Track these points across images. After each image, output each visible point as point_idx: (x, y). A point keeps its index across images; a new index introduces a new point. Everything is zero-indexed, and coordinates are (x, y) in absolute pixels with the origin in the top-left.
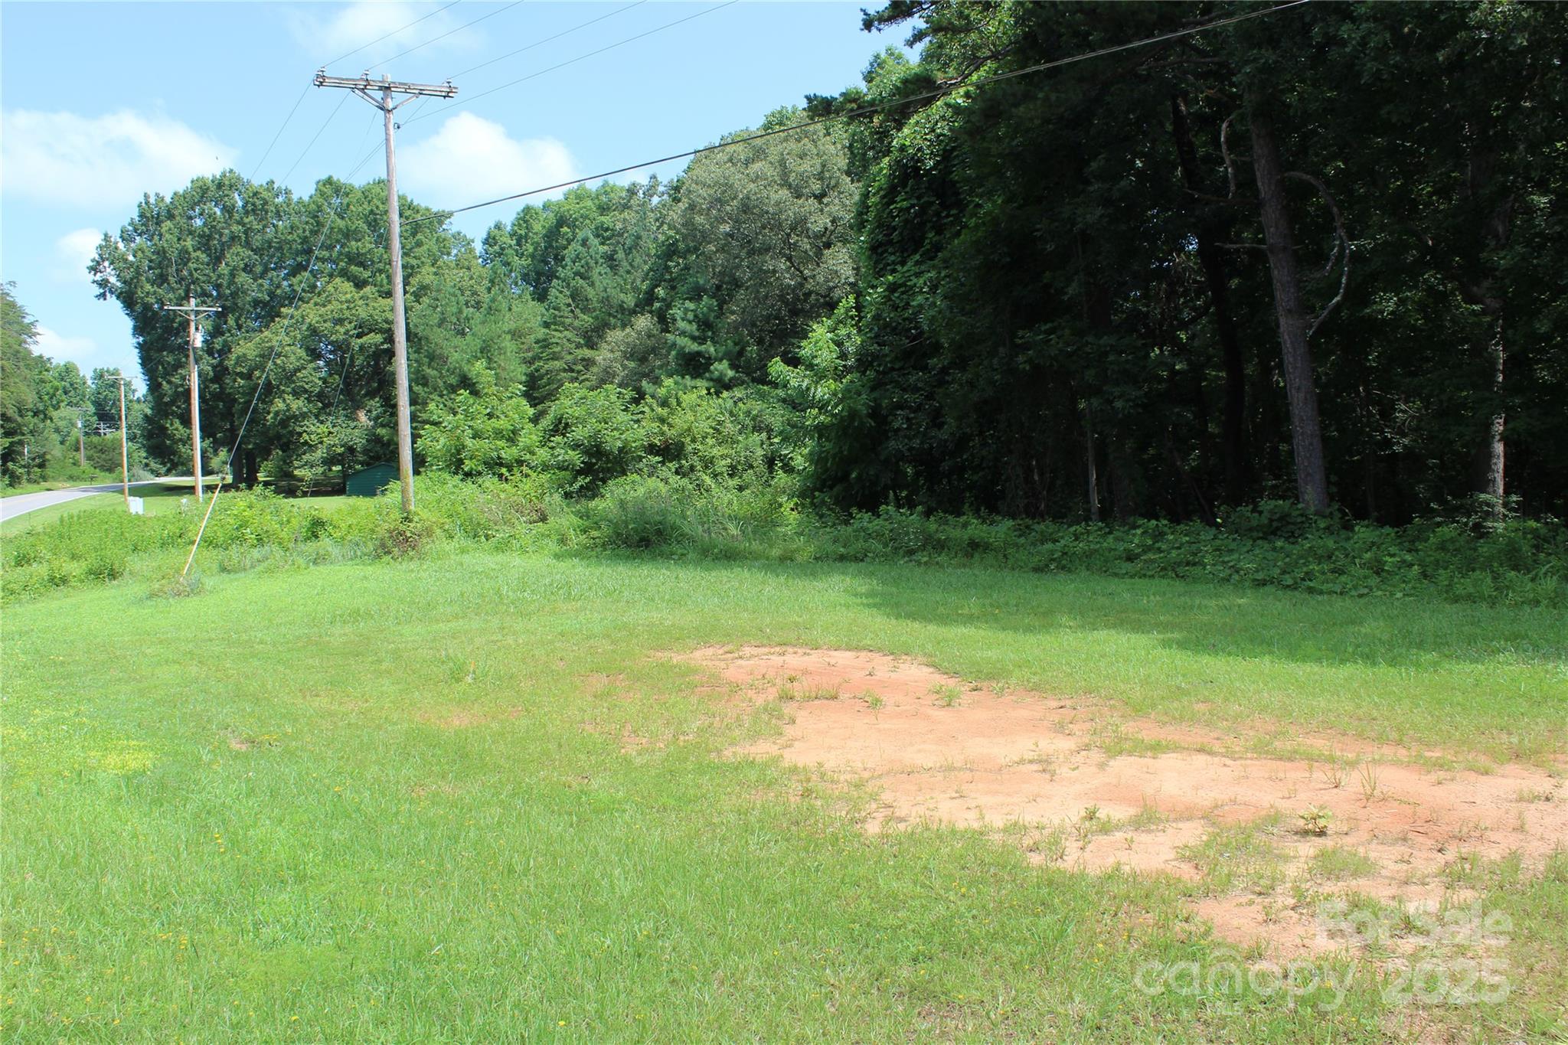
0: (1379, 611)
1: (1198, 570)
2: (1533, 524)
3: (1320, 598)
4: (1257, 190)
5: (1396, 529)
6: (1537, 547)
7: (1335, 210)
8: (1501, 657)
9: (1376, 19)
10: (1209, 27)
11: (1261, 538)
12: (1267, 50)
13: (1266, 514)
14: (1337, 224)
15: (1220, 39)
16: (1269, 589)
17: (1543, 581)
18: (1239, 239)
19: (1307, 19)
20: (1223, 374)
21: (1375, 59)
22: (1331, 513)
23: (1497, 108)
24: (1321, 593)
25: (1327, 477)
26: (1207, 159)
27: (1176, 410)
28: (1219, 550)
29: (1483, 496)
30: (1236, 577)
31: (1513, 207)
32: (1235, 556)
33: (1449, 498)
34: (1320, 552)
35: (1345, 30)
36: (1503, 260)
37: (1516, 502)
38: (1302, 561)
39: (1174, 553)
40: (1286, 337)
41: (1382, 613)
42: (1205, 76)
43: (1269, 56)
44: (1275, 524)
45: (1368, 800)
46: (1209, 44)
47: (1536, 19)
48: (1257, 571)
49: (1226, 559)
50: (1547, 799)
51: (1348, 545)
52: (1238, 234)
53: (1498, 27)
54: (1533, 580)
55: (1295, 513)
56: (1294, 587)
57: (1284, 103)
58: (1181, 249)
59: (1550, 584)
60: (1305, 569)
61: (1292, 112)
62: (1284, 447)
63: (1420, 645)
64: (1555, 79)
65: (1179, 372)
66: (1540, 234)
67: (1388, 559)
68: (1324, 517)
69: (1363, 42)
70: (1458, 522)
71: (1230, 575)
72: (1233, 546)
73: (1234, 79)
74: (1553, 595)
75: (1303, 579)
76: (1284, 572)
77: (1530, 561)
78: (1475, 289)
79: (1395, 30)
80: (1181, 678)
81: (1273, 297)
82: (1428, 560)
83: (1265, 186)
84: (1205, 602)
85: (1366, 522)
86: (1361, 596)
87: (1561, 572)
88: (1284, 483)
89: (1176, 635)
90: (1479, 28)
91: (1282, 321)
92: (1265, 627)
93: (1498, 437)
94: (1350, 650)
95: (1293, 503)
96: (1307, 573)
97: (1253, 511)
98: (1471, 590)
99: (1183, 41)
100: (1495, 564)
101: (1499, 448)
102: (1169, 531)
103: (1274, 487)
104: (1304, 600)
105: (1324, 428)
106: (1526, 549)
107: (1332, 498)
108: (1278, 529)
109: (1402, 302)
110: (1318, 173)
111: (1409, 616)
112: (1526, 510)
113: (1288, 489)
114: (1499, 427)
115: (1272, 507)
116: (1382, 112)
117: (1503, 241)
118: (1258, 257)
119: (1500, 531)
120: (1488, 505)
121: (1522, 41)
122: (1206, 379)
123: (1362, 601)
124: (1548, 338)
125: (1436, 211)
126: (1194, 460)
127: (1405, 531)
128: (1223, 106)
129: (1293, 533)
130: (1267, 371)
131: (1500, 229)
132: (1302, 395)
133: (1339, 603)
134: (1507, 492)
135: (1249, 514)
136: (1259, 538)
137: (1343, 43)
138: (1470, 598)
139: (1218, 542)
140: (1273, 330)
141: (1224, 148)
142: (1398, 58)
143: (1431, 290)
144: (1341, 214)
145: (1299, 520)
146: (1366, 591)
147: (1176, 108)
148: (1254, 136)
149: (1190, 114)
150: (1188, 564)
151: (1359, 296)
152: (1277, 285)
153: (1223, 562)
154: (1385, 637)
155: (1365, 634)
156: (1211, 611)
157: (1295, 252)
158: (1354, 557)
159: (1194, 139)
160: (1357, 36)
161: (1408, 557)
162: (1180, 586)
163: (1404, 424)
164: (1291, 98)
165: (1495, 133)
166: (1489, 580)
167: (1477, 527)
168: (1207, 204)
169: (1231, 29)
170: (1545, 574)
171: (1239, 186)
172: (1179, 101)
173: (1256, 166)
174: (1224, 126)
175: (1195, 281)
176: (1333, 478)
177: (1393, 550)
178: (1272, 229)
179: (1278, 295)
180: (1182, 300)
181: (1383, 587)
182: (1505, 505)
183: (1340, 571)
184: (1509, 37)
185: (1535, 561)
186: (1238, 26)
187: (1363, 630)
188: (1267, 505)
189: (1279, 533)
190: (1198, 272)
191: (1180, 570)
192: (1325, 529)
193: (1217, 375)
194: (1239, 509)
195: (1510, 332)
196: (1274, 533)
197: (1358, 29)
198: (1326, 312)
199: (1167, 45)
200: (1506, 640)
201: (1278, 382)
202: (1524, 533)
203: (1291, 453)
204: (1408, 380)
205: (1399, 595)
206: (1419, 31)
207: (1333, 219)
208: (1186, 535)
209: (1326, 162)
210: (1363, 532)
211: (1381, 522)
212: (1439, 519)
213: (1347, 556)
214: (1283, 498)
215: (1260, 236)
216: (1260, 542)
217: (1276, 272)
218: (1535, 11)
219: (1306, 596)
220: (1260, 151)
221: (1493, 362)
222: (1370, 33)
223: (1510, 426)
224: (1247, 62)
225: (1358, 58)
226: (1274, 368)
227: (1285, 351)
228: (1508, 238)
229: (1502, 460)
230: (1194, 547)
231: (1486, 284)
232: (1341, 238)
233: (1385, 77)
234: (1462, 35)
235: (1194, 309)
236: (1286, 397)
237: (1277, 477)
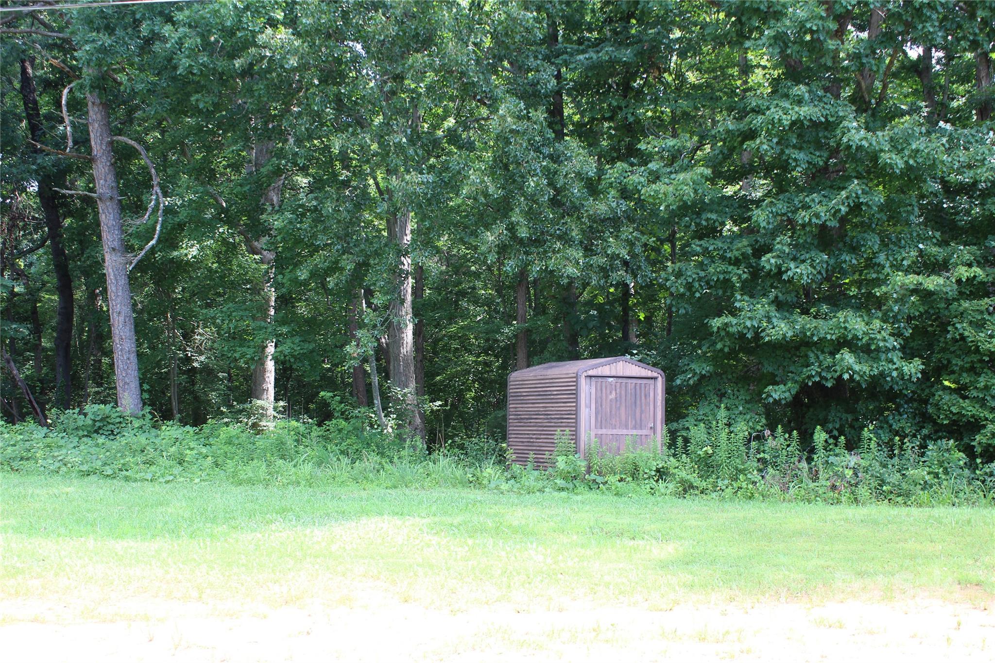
0: (181, 494)
1: (30, 464)
2: (294, 423)
3: (134, 485)
4: (90, 146)
5: (195, 428)
6: (297, 441)
7: (153, 171)
8: (273, 527)
9: (190, 26)
10: (57, 7)
11: (87, 436)
12: (104, 35)
13: (90, 416)
14: (155, 183)
15: (66, 19)
16: (93, 478)
17: (302, 467)
18: (73, 187)
19: (138, 16)
20: (56, 297)
21: (188, 57)
22: (144, 415)
23: (275, 109)
24: (136, 480)
25: (141, 386)
26: (49, 117)
27: (14, 326)
28: (50, 447)
29: (258, 402)
30: (64, 469)
31: (283, 184)
32: (64, 451)
33: (235, 403)
34: (134, 447)
35: (167, 30)
36: (277, 222)
37: (283, 407)
38: (119, 455)
39: (10, 449)
40: (110, 270)
41: (184, 495)
42: (50, 47)
43: (106, 40)
44: (98, 424)
45: (176, 649)
46: (55, 21)
47: (303, 49)
48: (82, 464)
49: (56, 454)
50: (308, 633)
51: (157, 441)
52: (72, 183)
53: (277, 49)
54: (295, 466)
55: (114, 415)
56: (113, 477)
57: (115, 80)
58: (24, 190)
59: (307, 468)
60: (122, 461)
61: (122, 88)
62: (105, 360)
63: (214, 520)
64: (314, 94)
65: (17, 294)
66: (302, 206)
67: (188, 452)
68: (138, 418)
69: (180, 43)
70: (241, 422)
71: (59, 468)
72: (62, 442)
73: (76, 54)
74: (309, 477)
75: (121, 470)
76: (105, 464)
77: (293, 452)
78: (256, 243)
79: (204, 37)
80: (16, 558)
81: (100, 237)
82: (219, 452)
83: (98, 144)
84: (38, 491)
85: (171, 422)
86: (167, 482)
87: (314, 460)
88: (105, 389)
89: (13, 521)
90: (265, 47)
91: (107, 257)
92: (89, 511)
93: (270, 357)
94: (159, 526)
95: (113, 407)
96: (124, 465)
97: (80, 413)
98: (251, 474)
99: (33, 15)
100: (268, 455)
101: (270, 365)
102: (5, 431)
103: (97, 393)
104: (122, 487)
105: (139, 345)
106: (290, 443)
107: (144, 404)
108: (100, 428)
109: (202, 249)
110: (140, 140)
111: (205, 497)
112: (290, 412)
113: (109, 395)
114: (271, 349)
115: (95, 409)
116: (192, 99)
117: (277, 208)
118: (89, 202)
119: (271, 429)
120: (263, 408)
121: (293, 62)
122: (40, 301)
123: (168, 486)
124: (305, 283)
125: (229, 180)
126: (28, 369)
127: (200, 430)
128: (64, 76)
129: (112, 431)
130: (92, 297)
131: (275, 199)
132: (121, 319)
133: (149, 488)
134: (277, 400)
135: (76, 416)
136: (84, 436)
137: (164, 40)
138: (251, 482)
139: (48, 440)
140: (99, 264)
141: (64, 109)
142: (205, 59)
143: (224, 242)
144: (158, 175)
145: (118, 420)
146: (171, 478)
147: (24, 71)
148: (90, 104)
149: (36, 76)
150: (22, 459)
151: (170, 241)
152: (104, 228)
153: (53, 456)
154: (187, 515)
155: (171, 513)
156: (43, 499)
157: (120, 201)
158: (162, 451)
159: (38, 98)
160: (176, 36)
161: (204, 450)
162: (14, 478)
163: (201, 344)
164: (121, 77)
165: (273, 126)
166: (264, 467)
167: (254, 426)
168: (47, 155)
169: (75, 12)
170: (303, 461)
171: (75, 142)
172: (27, 64)
173: (91, 128)
174: (66, 91)
175: (34, 218)
176: (146, 387)
177: (192, 445)
178: (101, 181)
179: (104, 235)
180: (22, 233)
181: (184, 475)
182: (275, 409)
183: (150, 463)
184: (285, 58)
185: (296, 452)
186: (81, 11)
187: (169, 510)
188: (91, 408)
189: (101, 432)
190: (37, 210)
191: (15, 464)
192: (138, 428)
193: (50, 299)
194: (68, 411)
195: (280, 277)
196: (97, 432)
197: (176, 30)
198: (143, 253)
199: (19, 16)
200: (277, 513)
201: (101, 307)
202: (289, 430)
203: (112, 365)
204: (204, 311)
205: (197, 480)
206: (222, 41)
207: (151, 179)
208: (21, 434)
209: (147, 131)
210: (171, 431)
211: (184, 423)
212: (226, 420)
213: (156, 450)
214: (104, 402)
215: (91, 185)
216: (85, 439)
217: (104, 216)
218: (303, 42)
219: (123, 483)
220: (95, 117)
221: (268, 301)
222: (185, 36)
223: (278, 349)
224: (87, 42)
225: (175, 54)
226: (97, 295)
227: (108, 282)
228: (280, 206)
229: (273, 374)
230: (28, 444)
231: (265, 239)
232: (157, 194)
233: (195, 72)
234: (252, 50)
235: (32, 241)
236: (109, 320)
237: (100, 385)
